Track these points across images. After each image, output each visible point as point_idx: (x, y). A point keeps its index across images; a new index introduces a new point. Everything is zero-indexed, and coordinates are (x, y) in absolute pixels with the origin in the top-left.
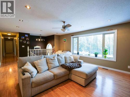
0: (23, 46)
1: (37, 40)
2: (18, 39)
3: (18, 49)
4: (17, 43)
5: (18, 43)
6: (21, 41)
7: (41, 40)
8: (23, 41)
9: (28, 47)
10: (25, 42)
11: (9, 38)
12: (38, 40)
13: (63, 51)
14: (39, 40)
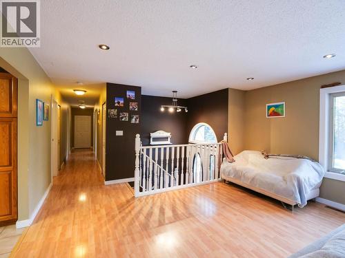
0: (119, 133)
1: (162, 109)
2: (105, 106)
3: (104, 141)
4: (100, 122)
5: (104, 121)
6: (114, 112)
7: (176, 109)
8: (118, 115)
9: (138, 136)
10: (125, 117)
11: (83, 107)
12: (166, 109)
13: (267, 157)
14: (171, 110)
